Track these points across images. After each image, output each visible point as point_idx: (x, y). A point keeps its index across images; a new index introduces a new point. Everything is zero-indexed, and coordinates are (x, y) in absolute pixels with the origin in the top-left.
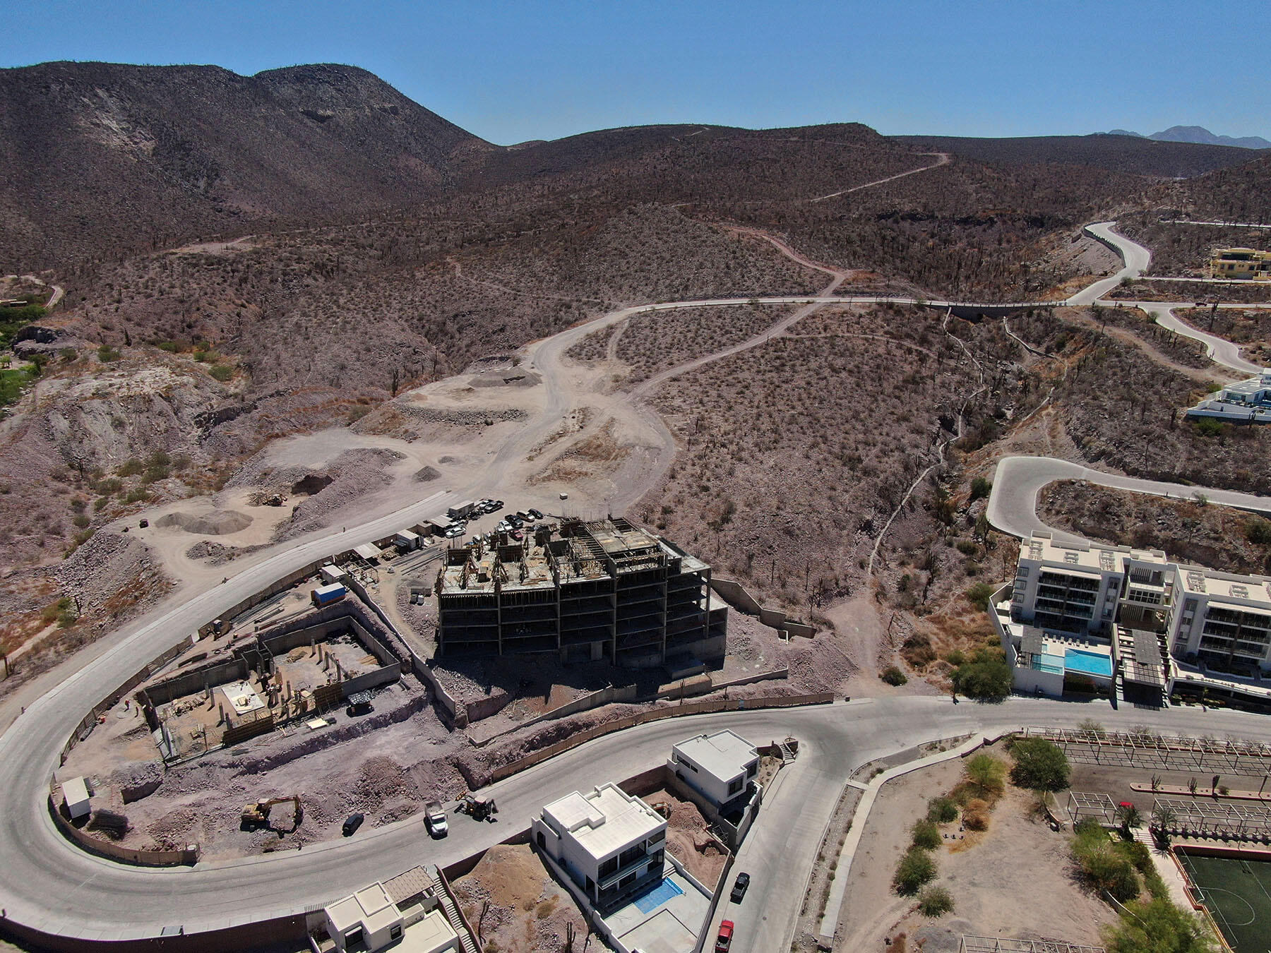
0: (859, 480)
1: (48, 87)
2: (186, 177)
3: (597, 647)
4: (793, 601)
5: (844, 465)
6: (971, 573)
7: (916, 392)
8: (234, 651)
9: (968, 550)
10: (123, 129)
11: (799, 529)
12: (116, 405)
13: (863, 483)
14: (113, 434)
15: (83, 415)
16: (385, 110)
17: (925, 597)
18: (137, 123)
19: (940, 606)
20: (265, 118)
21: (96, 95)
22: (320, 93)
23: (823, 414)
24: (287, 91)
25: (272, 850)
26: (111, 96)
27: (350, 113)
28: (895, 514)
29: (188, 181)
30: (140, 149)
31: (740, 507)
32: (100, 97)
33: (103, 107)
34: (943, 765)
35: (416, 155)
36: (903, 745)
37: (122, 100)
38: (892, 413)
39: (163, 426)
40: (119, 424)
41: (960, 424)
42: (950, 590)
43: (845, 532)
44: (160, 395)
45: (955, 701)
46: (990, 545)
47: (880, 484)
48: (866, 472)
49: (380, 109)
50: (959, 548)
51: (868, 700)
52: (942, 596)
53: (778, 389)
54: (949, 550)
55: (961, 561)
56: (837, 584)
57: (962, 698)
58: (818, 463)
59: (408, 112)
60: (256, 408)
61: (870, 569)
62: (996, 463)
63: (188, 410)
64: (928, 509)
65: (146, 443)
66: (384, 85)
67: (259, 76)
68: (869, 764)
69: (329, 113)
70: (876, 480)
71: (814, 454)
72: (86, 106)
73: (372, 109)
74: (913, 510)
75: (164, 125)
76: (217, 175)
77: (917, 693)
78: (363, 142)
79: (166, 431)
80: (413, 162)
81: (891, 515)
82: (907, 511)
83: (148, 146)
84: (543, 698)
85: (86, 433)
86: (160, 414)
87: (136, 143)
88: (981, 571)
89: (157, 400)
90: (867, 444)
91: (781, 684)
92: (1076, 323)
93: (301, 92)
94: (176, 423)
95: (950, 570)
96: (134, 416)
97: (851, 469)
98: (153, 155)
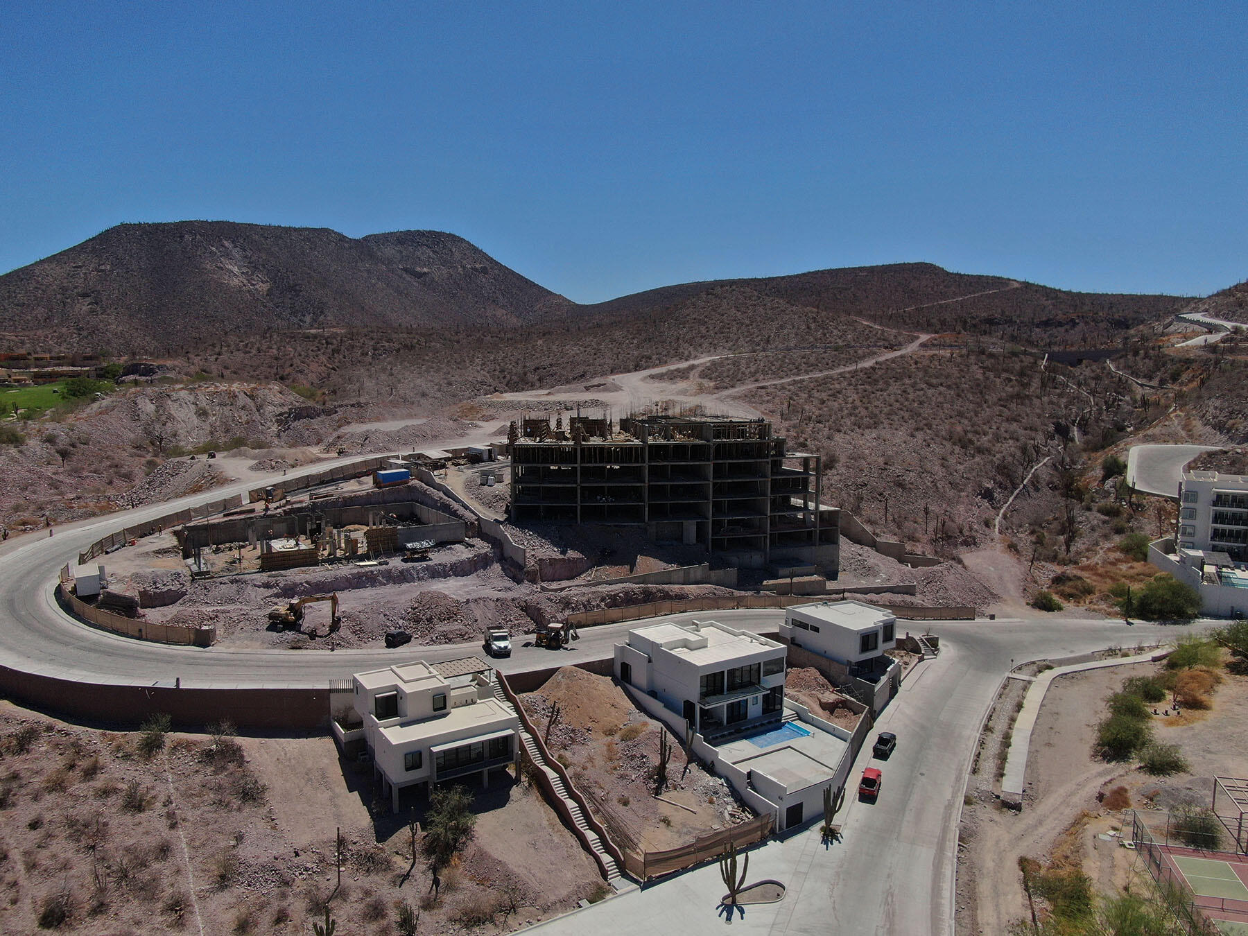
0: (973, 457)
1: (182, 237)
2: (294, 313)
3: (690, 527)
4: (912, 538)
5: (954, 444)
6: (1119, 531)
7: (1022, 404)
8: (284, 511)
9: (1112, 512)
10: (243, 273)
11: (912, 484)
12: (201, 397)
13: (977, 459)
14: (195, 421)
15: (169, 402)
16: (476, 269)
17: (1068, 550)
18: (256, 268)
19: (1088, 558)
20: (368, 271)
21: (223, 246)
22: (418, 254)
23: (926, 411)
24: (389, 251)
25: (300, 648)
26: (236, 247)
27: (444, 271)
28: (1017, 491)
29: (296, 317)
30: (256, 289)
31: (843, 459)
32: (225, 247)
33: (228, 255)
34: (1131, 666)
35: (503, 307)
36: (1072, 652)
37: (245, 250)
38: (1000, 416)
39: (245, 418)
40: (202, 413)
41: (1075, 432)
42: (1097, 544)
43: (963, 494)
44: (245, 393)
45: (1129, 623)
46: (1137, 508)
47: (997, 462)
48: (980, 451)
49: (472, 268)
50: (1099, 511)
51: (1019, 620)
52: (1088, 550)
53: (873, 395)
54: (1087, 513)
55: (1104, 522)
56: (961, 532)
57: (1136, 622)
58: (925, 441)
59: (497, 272)
60: (336, 412)
61: (997, 530)
62: (1128, 450)
63: (271, 408)
64: (1054, 488)
65: (227, 431)
66: (476, 250)
67: (365, 239)
68: (1033, 663)
69: (425, 270)
70: (991, 458)
71: (919, 435)
72: (212, 252)
73: (464, 268)
74: (1037, 490)
75: (279, 271)
76: (322, 312)
77: (1077, 618)
78: (454, 295)
79: (247, 423)
80: (500, 312)
81: (1012, 493)
82: (1031, 490)
83: (263, 287)
84: (628, 567)
85: (170, 418)
86: (243, 408)
87: (253, 285)
88: (1132, 530)
89: (241, 396)
90: (976, 432)
91: (908, 598)
92: (1192, 356)
93: (401, 252)
94: (256, 417)
95: (1093, 529)
96: (217, 408)
97: (962, 447)
98: (267, 295)
